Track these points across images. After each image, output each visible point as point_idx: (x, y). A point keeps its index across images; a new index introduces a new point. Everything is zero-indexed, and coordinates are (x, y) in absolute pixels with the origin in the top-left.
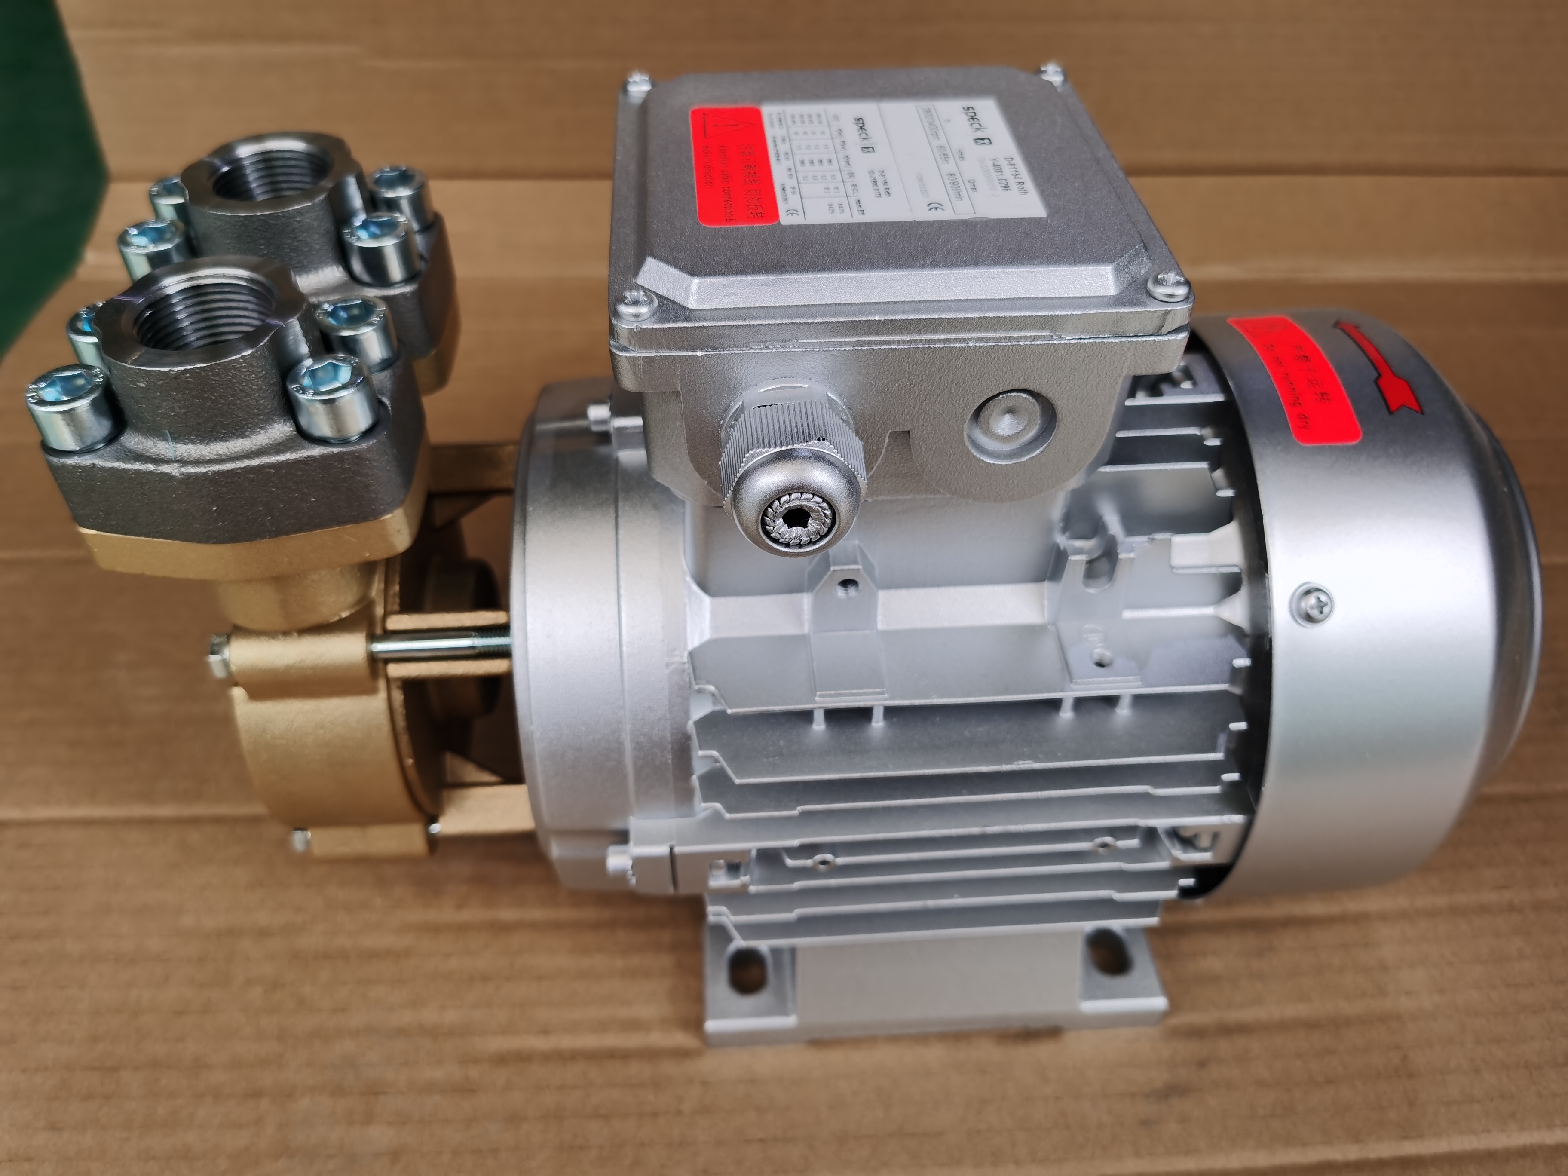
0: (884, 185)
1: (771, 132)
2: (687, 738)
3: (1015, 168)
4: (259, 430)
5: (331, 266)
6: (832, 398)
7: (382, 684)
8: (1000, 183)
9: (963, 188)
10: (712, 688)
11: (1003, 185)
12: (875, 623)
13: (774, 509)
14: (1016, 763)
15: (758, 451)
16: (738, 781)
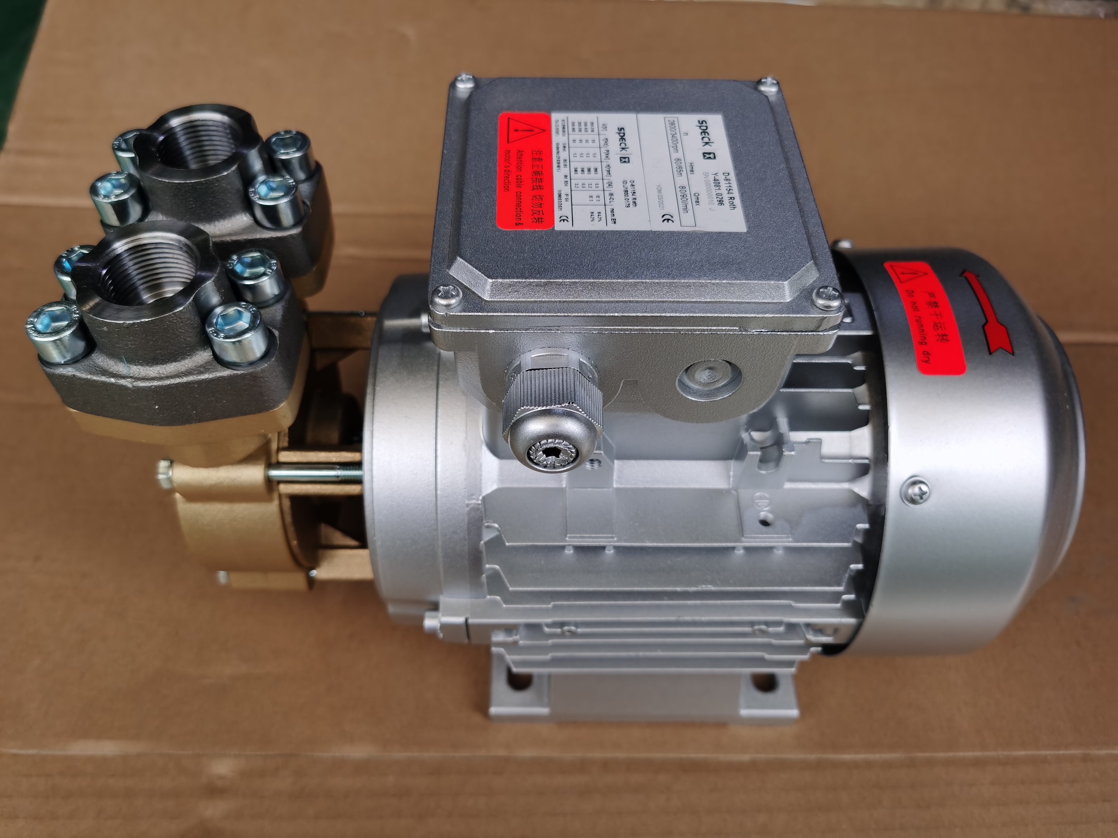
0: (633, 195)
1: (557, 139)
2: (480, 552)
3: (729, 183)
4: (187, 356)
5: (241, 213)
6: (583, 362)
7: (276, 496)
8: (717, 197)
9: (689, 200)
10: (496, 525)
11: (719, 199)
12: (612, 484)
13: (536, 448)
14: (701, 586)
15: (527, 408)
16: (511, 589)
